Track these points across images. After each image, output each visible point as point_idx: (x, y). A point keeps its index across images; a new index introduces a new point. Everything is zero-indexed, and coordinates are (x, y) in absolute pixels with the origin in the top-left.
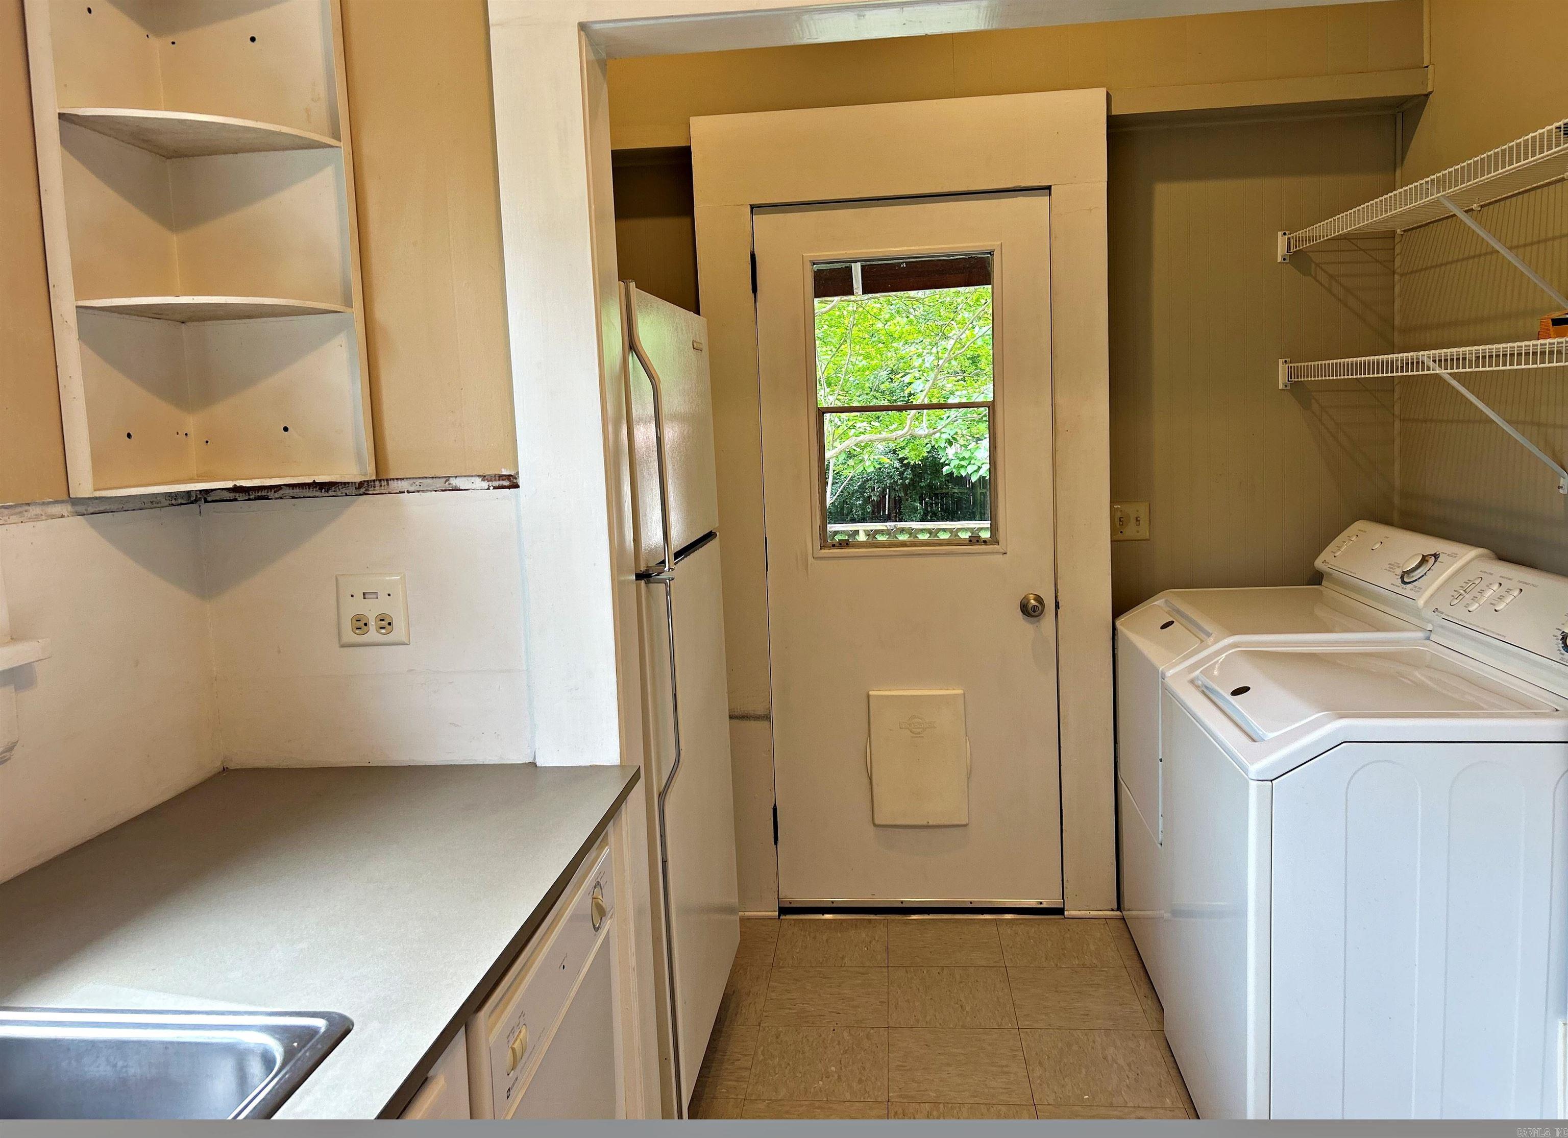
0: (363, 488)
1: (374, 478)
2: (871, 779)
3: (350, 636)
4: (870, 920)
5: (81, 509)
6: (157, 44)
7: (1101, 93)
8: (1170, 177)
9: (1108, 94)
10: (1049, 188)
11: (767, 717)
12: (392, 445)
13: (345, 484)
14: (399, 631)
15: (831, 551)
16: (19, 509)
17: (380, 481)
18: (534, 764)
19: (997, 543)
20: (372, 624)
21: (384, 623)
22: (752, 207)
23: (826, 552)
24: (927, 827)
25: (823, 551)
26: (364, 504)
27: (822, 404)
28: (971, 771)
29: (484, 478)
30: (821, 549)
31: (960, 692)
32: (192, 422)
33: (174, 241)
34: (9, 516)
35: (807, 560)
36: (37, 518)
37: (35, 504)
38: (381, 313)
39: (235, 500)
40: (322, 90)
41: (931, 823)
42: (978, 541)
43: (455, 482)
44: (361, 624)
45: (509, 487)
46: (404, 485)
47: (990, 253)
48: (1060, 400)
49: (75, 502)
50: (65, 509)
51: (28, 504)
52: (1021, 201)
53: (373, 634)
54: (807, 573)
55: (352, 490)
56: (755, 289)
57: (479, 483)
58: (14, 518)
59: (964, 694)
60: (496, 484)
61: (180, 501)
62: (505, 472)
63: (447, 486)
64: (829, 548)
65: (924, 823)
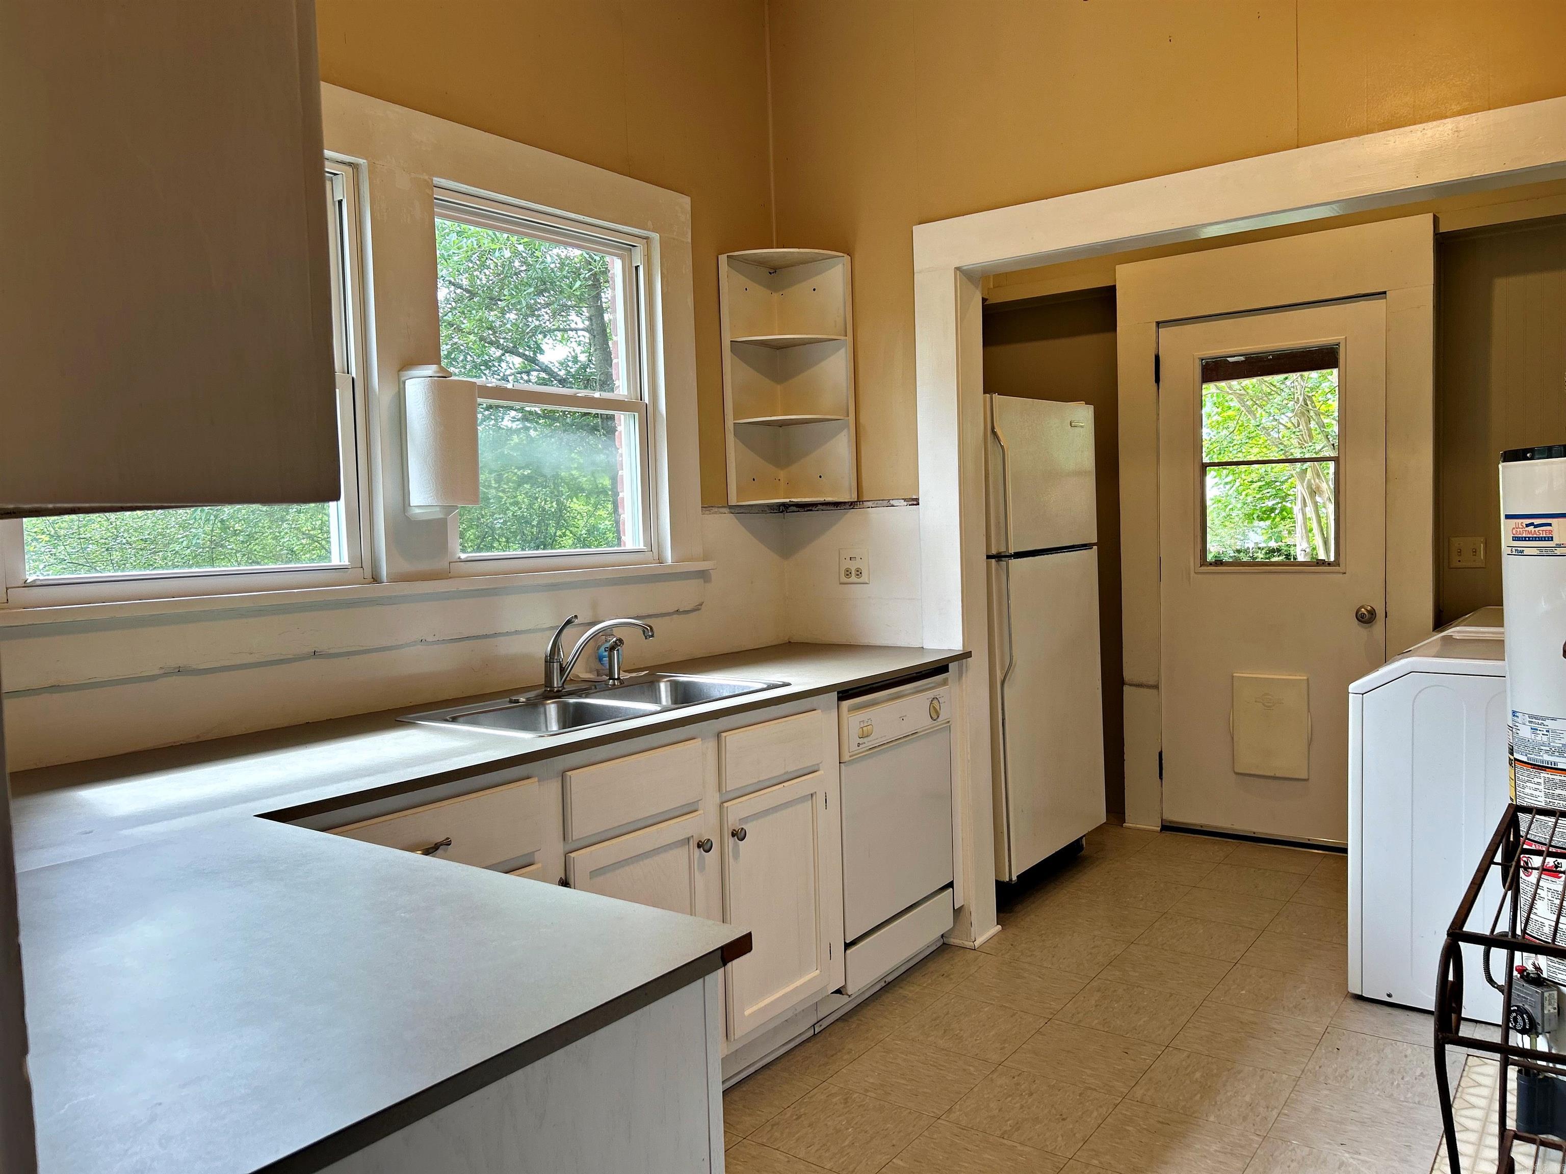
0: (852, 505)
1: (856, 500)
2: (1233, 738)
3: (844, 579)
4: (1227, 842)
5: (733, 511)
6: (776, 296)
7: (1429, 217)
8: (1507, 273)
9: (1434, 216)
10: (1385, 293)
11: (1156, 687)
12: (865, 484)
13: (845, 503)
14: (865, 578)
15: (1209, 568)
16: (709, 509)
17: (860, 502)
18: (923, 648)
19: (1339, 565)
20: (853, 572)
21: (859, 573)
22: (1158, 323)
23: (1204, 569)
24: (1275, 778)
25: (1202, 568)
26: (852, 514)
27: (1206, 460)
28: (1311, 739)
29: (905, 500)
30: (1201, 566)
31: (1305, 678)
32: (782, 474)
33: (779, 388)
34: (705, 511)
35: (1189, 574)
36: (716, 513)
37: (715, 507)
38: (863, 419)
39: (799, 511)
40: (841, 311)
41: (1277, 775)
42: (1323, 563)
43: (891, 502)
44: (848, 573)
45: (916, 505)
46: (870, 504)
47: (1337, 345)
48: (1391, 456)
49: (731, 507)
50: (726, 510)
51: (712, 507)
52: (1362, 304)
53: (853, 579)
54: (1190, 583)
55: (847, 506)
56: (1157, 380)
57: (903, 503)
58: (708, 512)
59: (1308, 679)
60: (910, 503)
61: (775, 511)
62: (914, 497)
63: (888, 504)
64: (1207, 566)
65: (1272, 774)
